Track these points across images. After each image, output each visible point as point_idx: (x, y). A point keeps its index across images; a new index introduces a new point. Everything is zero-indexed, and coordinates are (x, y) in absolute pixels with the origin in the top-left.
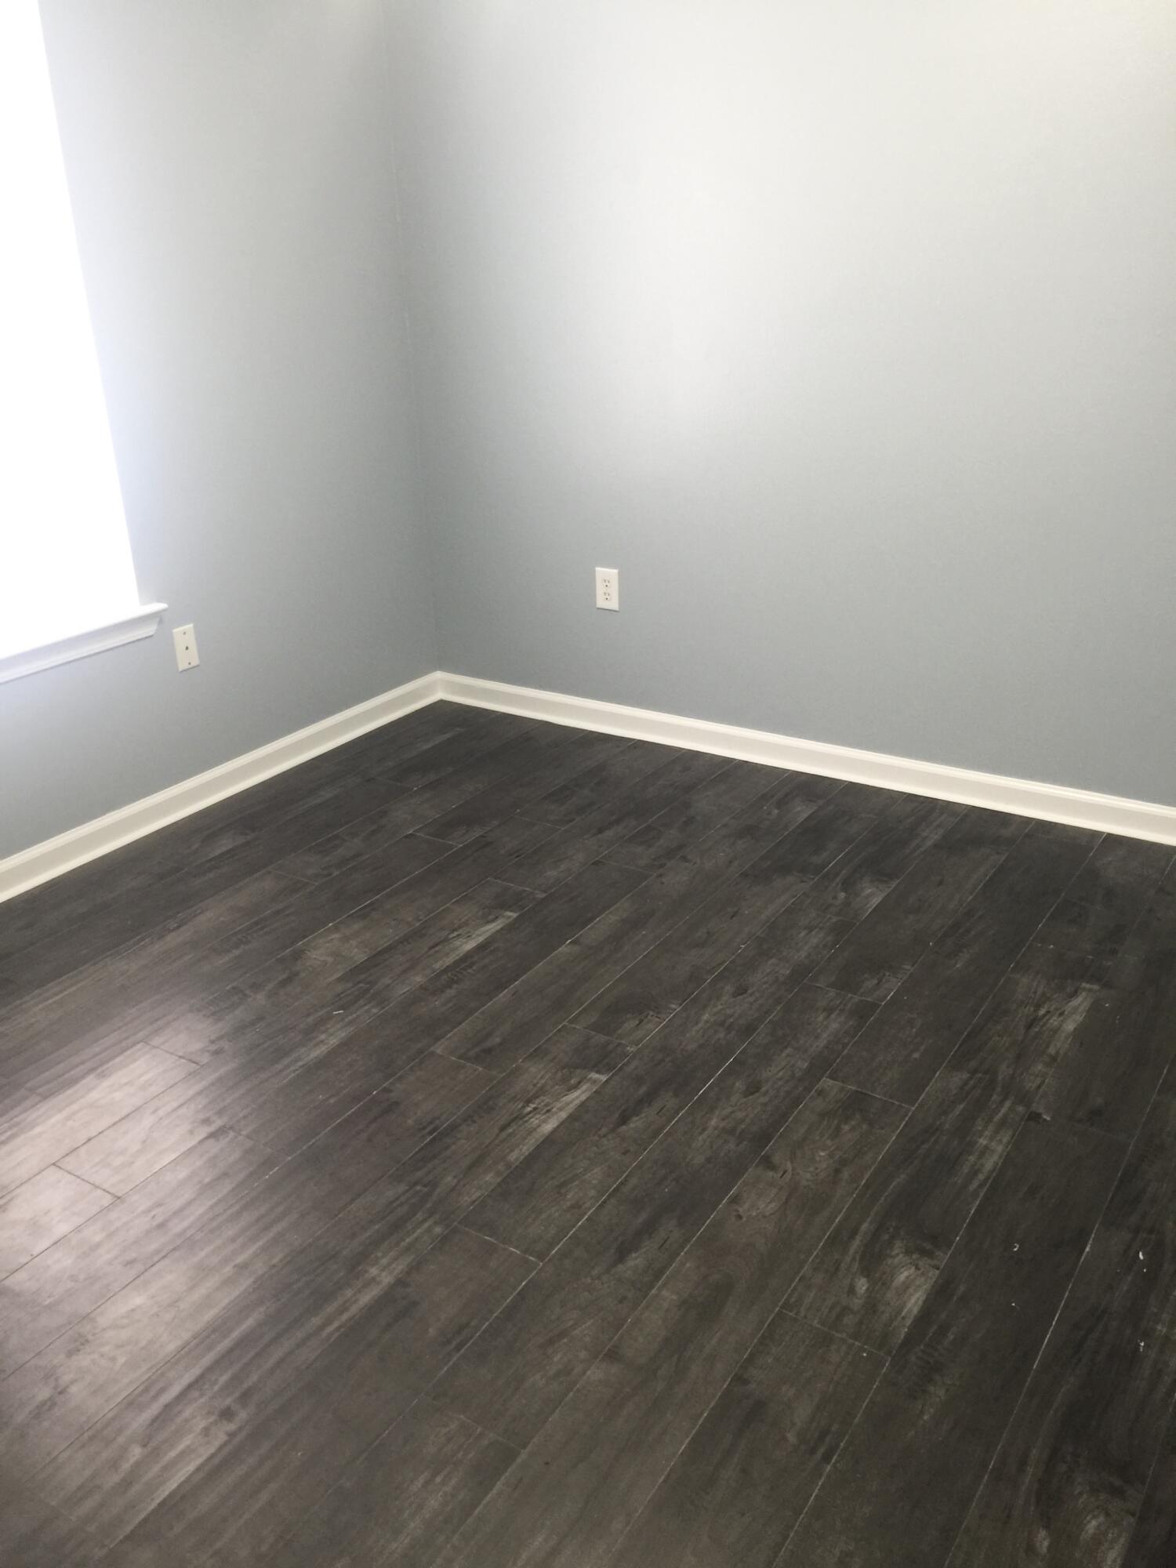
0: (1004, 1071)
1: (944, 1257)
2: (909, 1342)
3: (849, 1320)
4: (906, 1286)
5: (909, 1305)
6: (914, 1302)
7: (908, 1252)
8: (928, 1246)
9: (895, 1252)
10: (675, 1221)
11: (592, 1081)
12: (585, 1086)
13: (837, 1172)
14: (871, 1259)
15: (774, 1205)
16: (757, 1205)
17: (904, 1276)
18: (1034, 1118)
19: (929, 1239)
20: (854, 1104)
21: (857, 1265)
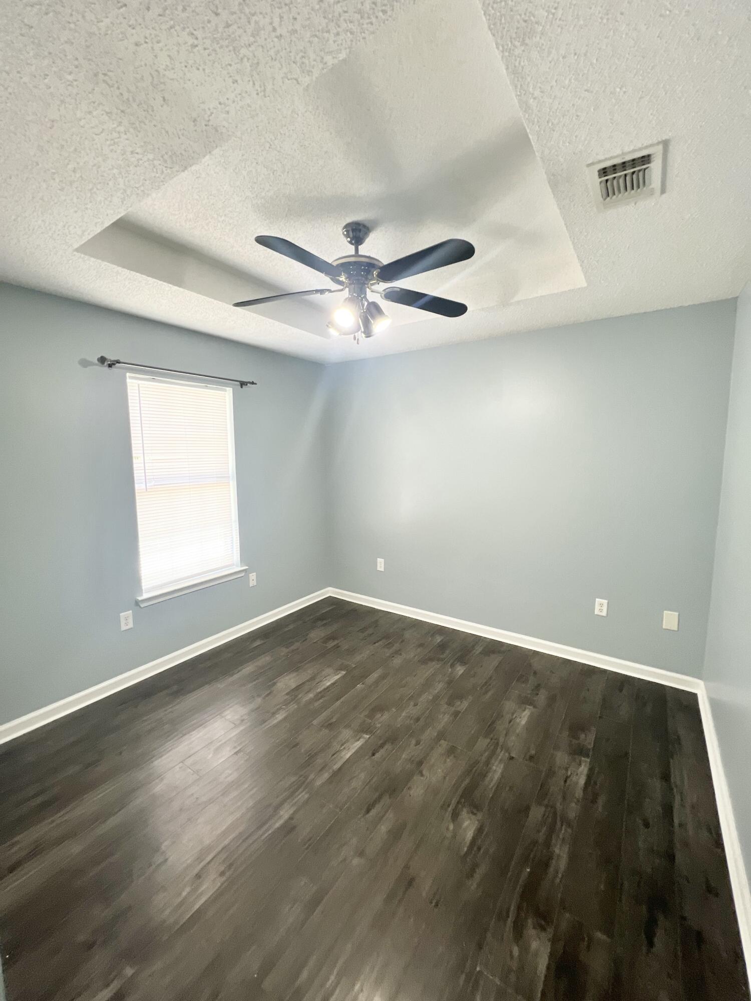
0: (501, 740)
1: (480, 816)
2: (467, 854)
3: (446, 842)
4: (467, 827)
6: (470, 835)
7: (468, 813)
8: (475, 810)
9: (463, 813)
10: (388, 796)
11: (364, 738)
12: (361, 740)
13: (445, 778)
14: (455, 816)
15: (422, 791)
16: (417, 791)
17: (466, 823)
18: (512, 758)
19: (475, 808)
20: (451, 751)
21: (450, 818)
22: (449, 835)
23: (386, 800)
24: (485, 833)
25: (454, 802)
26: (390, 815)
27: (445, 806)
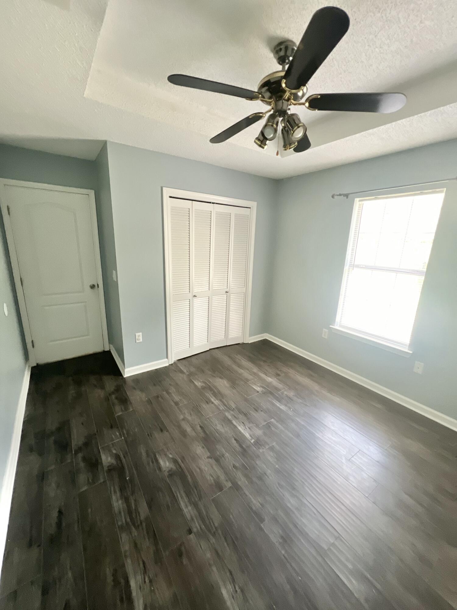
1: (166, 474)
2: (155, 456)
3: (166, 450)
4: (165, 463)
5: (161, 460)
6: (162, 462)
7: (172, 468)
8: (170, 473)
9: (173, 466)
10: (203, 436)
11: (251, 440)
12: (250, 438)
13: (200, 469)
14: (175, 461)
15: (198, 453)
16: (199, 450)
17: (167, 464)
18: (190, 532)
19: (171, 474)
20: (219, 487)
21: (175, 457)
22: (168, 453)
23: (202, 434)
24: (157, 470)
25: (182, 465)
26: (194, 434)
27: (183, 459)
